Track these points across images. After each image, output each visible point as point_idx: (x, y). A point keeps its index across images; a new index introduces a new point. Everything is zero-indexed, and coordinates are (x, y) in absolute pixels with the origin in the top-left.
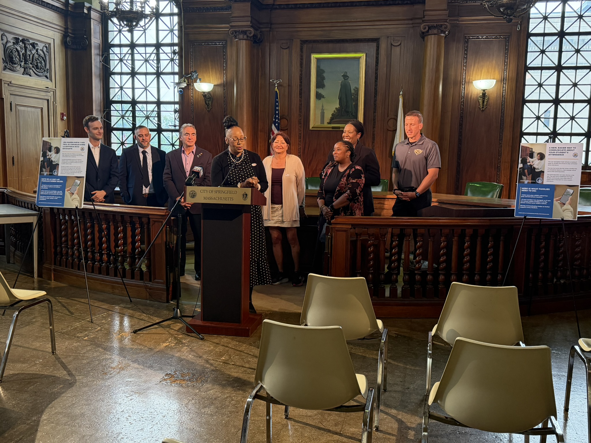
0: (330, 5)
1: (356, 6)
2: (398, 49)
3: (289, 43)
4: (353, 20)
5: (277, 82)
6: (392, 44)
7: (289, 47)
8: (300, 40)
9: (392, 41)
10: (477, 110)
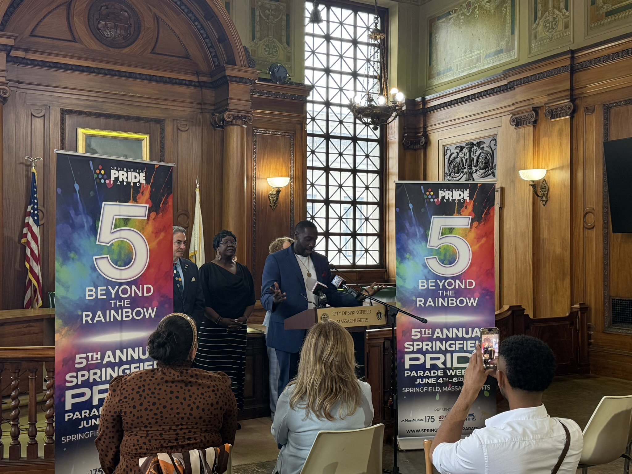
0: (103, 71)
1: (136, 78)
2: (184, 135)
3: (44, 111)
4: (131, 94)
5: (35, 160)
6: (178, 129)
7: (44, 116)
8: (61, 109)
9: (179, 125)
10: (268, 208)
